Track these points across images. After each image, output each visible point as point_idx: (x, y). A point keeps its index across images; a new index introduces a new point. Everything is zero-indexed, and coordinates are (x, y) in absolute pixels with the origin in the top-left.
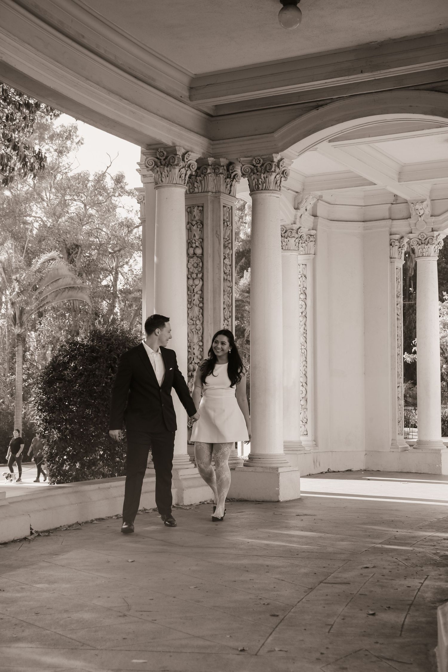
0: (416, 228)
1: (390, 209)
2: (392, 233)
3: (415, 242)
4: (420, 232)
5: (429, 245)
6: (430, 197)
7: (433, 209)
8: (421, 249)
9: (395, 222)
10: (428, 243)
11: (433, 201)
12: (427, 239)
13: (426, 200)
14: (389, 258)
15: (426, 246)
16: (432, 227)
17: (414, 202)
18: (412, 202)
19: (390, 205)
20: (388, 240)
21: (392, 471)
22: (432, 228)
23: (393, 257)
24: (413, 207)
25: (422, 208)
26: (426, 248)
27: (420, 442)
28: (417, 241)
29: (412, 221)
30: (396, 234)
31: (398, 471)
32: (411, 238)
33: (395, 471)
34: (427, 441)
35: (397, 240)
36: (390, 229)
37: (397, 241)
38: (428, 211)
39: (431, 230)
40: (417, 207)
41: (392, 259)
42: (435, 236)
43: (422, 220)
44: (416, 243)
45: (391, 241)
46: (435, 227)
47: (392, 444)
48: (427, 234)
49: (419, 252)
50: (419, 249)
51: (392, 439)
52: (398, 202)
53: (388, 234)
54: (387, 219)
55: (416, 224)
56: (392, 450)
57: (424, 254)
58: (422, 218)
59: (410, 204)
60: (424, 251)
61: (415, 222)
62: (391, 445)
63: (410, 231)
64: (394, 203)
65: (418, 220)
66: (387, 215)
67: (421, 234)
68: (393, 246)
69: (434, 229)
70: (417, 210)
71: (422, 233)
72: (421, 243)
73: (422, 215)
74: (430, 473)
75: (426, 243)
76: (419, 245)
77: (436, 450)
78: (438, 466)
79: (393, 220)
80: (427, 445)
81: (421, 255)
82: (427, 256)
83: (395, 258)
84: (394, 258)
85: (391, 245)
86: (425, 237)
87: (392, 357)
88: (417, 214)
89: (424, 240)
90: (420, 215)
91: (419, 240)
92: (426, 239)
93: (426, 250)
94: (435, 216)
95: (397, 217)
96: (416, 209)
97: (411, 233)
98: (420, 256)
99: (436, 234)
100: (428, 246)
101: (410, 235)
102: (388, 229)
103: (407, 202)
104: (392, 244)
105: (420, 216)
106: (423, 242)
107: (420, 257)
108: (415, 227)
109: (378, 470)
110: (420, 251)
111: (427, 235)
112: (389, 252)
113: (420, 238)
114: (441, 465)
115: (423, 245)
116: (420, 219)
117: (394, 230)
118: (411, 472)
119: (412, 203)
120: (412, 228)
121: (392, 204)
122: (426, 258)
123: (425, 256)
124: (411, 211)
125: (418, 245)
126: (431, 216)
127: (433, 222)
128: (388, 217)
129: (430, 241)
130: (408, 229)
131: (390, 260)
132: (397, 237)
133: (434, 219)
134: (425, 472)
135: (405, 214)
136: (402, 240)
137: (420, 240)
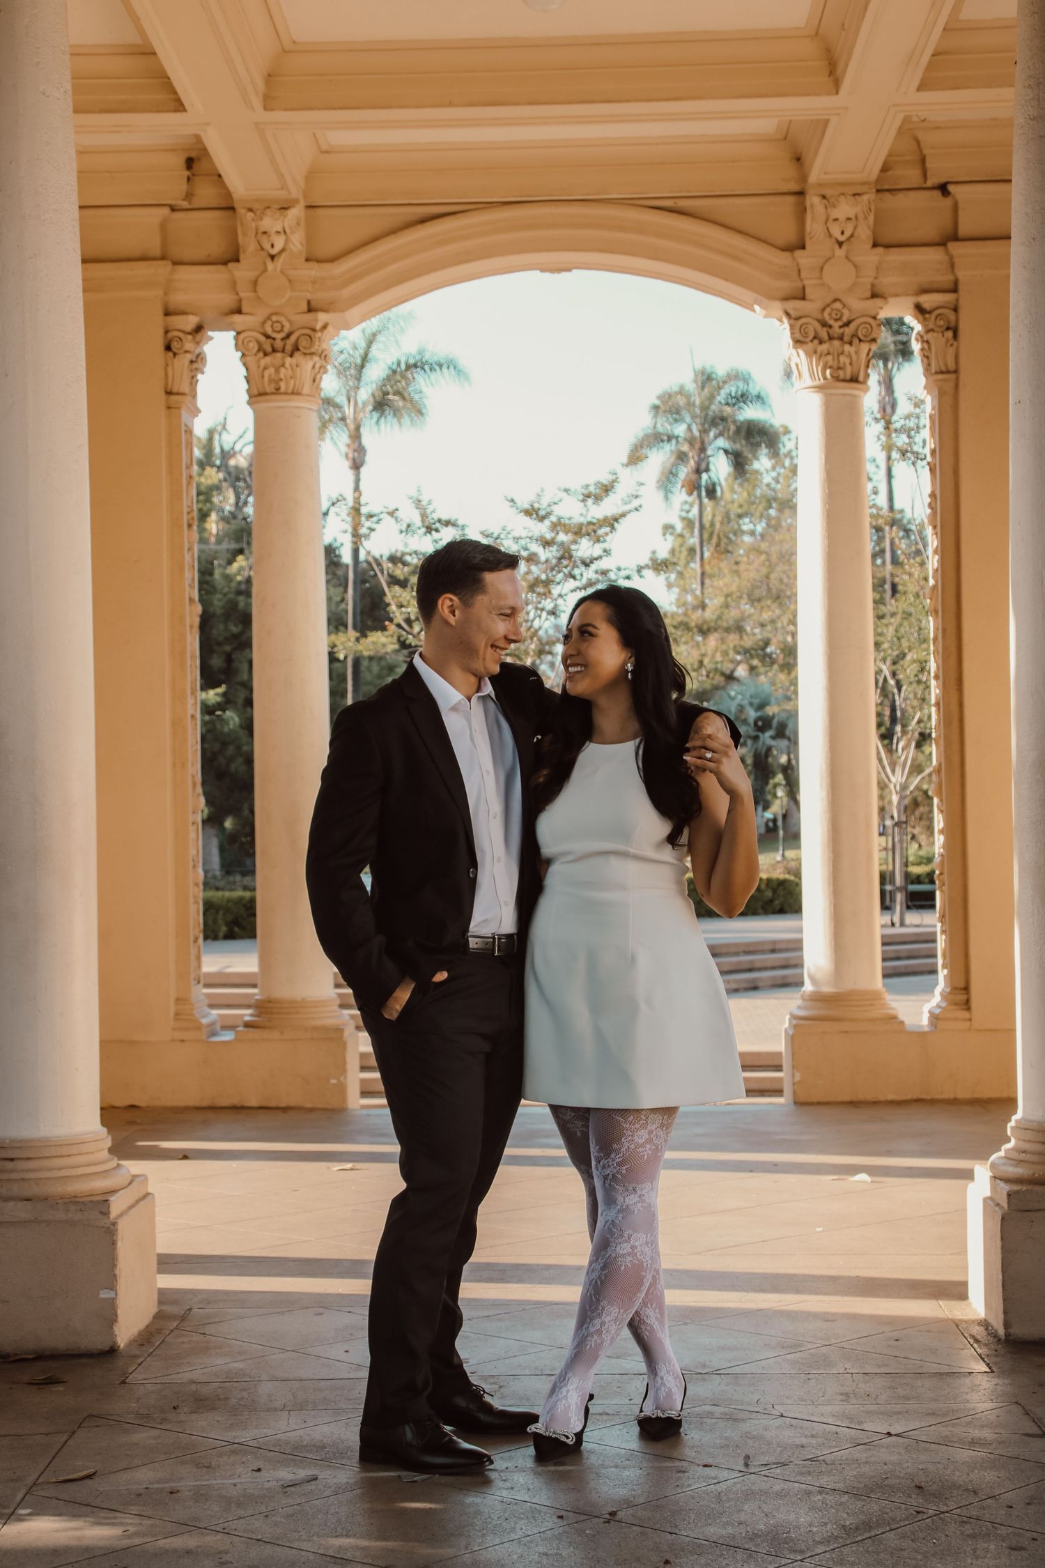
0: (259, 298)
1: (163, 226)
2: (172, 307)
3: (251, 345)
4: (267, 312)
5: (297, 354)
6: (305, 197)
7: (310, 239)
8: (272, 370)
9: (184, 273)
10: (296, 348)
11: (311, 211)
12: (293, 338)
13: (296, 201)
14: (163, 392)
15: (288, 360)
16: (309, 296)
17: (256, 206)
18: (249, 206)
19: (166, 211)
20: (161, 332)
21: (182, 1104)
22: (309, 303)
23: (175, 390)
24: (253, 225)
25: (279, 228)
26: (287, 365)
27: (271, 1005)
28: (259, 343)
29: (242, 272)
30: (184, 313)
31: (198, 1104)
32: (239, 329)
33: (191, 1103)
34: (295, 1002)
35: (189, 333)
36: (166, 294)
37: (190, 337)
38: (297, 241)
39: (304, 307)
40: (267, 223)
41: (173, 398)
42: (318, 327)
43: (279, 269)
44: (256, 349)
45: (170, 335)
46: (319, 296)
47: (177, 1014)
48: (293, 318)
49: (266, 379)
50: (265, 368)
51: (177, 1000)
52: (197, 202)
53: (161, 313)
54: (154, 259)
55: (255, 283)
56: (178, 1035)
57: (283, 385)
58: (280, 262)
59: (241, 211)
60: (282, 376)
61: (252, 275)
62: (176, 1020)
63: (233, 305)
64: (185, 204)
65: (265, 270)
66: (155, 247)
67: (274, 318)
68: (175, 354)
69: (313, 304)
70: (265, 236)
71: (276, 314)
72: (269, 349)
73: (283, 250)
74: (309, 1105)
75: (289, 348)
76: (266, 354)
77: (326, 1029)
78: (334, 1081)
79: (176, 263)
80: (297, 1013)
81: (269, 388)
82: (293, 393)
83: (183, 394)
84: (178, 394)
85: (168, 348)
86: (287, 328)
87: (177, 724)
88: (262, 249)
89: (282, 339)
90: (274, 252)
91: (262, 338)
92: (288, 336)
93: (290, 372)
94: (319, 261)
95: (187, 254)
96: (264, 230)
97: (239, 312)
98: (268, 390)
99: (322, 317)
100: (293, 361)
101: (237, 318)
102: (159, 292)
103: (232, 209)
104: (175, 345)
105: (272, 257)
106: (279, 344)
107: (266, 394)
108: (252, 294)
109: (132, 1106)
110: (267, 373)
111: (290, 322)
112: (163, 373)
113: (269, 330)
114: (345, 1078)
115: (279, 355)
116: (270, 266)
117: (178, 299)
118: (243, 1108)
119: (251, 210)
120: (242, 295)
121: (173, 209)
122: (288, 400)
123: (286, 393)
124: (240, 237)
125: (261, 354)
126: (307, 260)
127: (314, 282)
128: (158, 252)
129: (303, 343)
130: (228, 300)
131: (167, 401)
132: (192, 321)
133: (314, 271)
134: (292, 1104)
135: (216, 247)
136: (198, 337)
137: (268, 337)
